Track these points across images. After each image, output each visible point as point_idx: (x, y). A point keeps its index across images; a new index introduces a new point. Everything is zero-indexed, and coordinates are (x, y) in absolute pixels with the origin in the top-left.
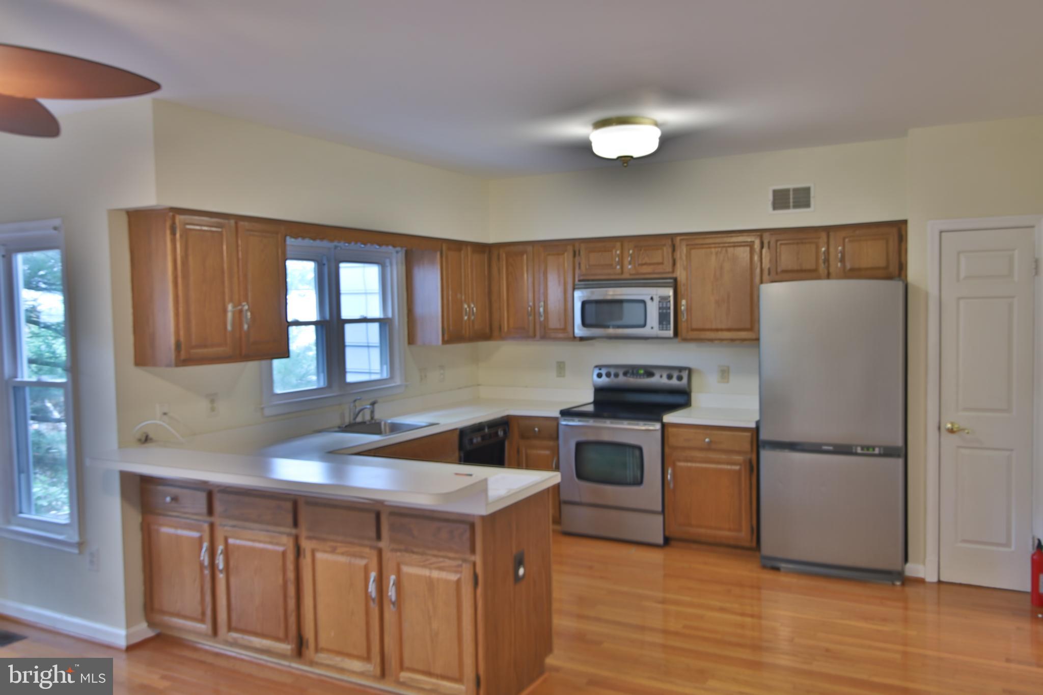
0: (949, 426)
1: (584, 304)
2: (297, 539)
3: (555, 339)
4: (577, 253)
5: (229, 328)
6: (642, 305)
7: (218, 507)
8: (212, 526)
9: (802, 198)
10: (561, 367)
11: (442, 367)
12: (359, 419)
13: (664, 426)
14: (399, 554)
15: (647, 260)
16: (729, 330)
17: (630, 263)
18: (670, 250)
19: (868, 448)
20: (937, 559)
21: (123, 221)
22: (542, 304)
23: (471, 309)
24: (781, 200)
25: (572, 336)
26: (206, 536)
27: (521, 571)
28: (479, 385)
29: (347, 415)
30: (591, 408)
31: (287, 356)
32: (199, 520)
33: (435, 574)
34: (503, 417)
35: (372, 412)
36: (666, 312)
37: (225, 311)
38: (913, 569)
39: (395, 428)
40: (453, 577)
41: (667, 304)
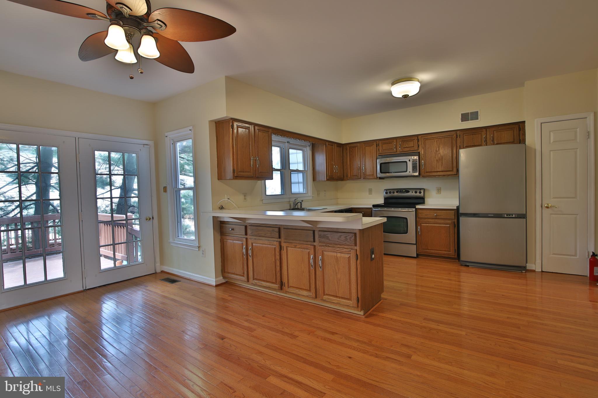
0: (546, 205)
1: (381, 164)
2: (280, 242)
3: (369, 179)
4: (378, 145)
5: (252, 166)
6: (405, 163)
7: (249, 232)
8: (247, 239)
9: (475, 116)
10: (370, 191)
11: (325, 191)
12: (296, 207)
13: (416, 209)
14: (323, 247)
15: (407, 146)
16: (442, 171)
17: (400, 147)
18: (417, 141)
19: (510, 215)
20: (541, 262)
21: (214, 125)
23: (336, 168)
24: (465, 117)
25: (376, 177)
26: (245, 243)
27: (373, 256)
28: (338, 199)
29: (292, 205)
30: (383, 204)
31: (272, 178)
32: (242, 237)
33: (339, 255)
34: (349, 208)
35: (301, 205)
36: (416, 165)
37: (250, 159)
38: (529, 266)
40: (347, 256)
41: (416, 162)
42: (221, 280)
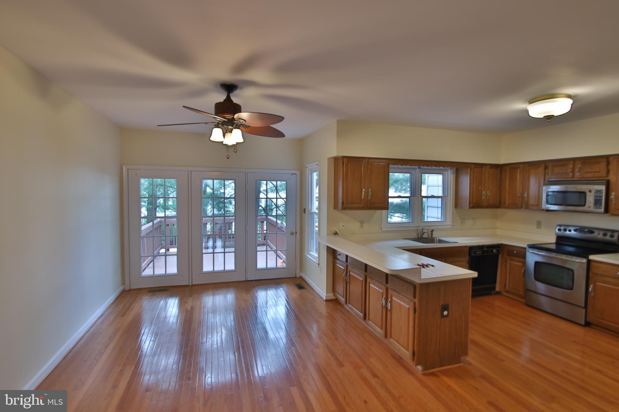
1: (548, 193)
2: (366, 275)
3: (533, 210)
4: (547, 167)
5: (363, 197)
6: (583, 195)
7: (349, 260)
8: (347, 266)
10: (539, 224)
11: (474, 219)
13: (588, 260)
14: (392, 291)
15: (589, 170)
17: (578, 172)
18: (606, 165)
22: (526, 192)
23: (487, 194)
25: (540, 209)
26: (345, 269)
27: (445, 313)
28: (496, 228)
30: (553, 247)
31: (387, 209)
32: (344, 263)
33: (402, 303)
35: (432, 234)
36: (600, 199)
37: (362, 191)
39: (440, 241)
40: (407, 306)
41: (600, 194)
42: (331, 296)
